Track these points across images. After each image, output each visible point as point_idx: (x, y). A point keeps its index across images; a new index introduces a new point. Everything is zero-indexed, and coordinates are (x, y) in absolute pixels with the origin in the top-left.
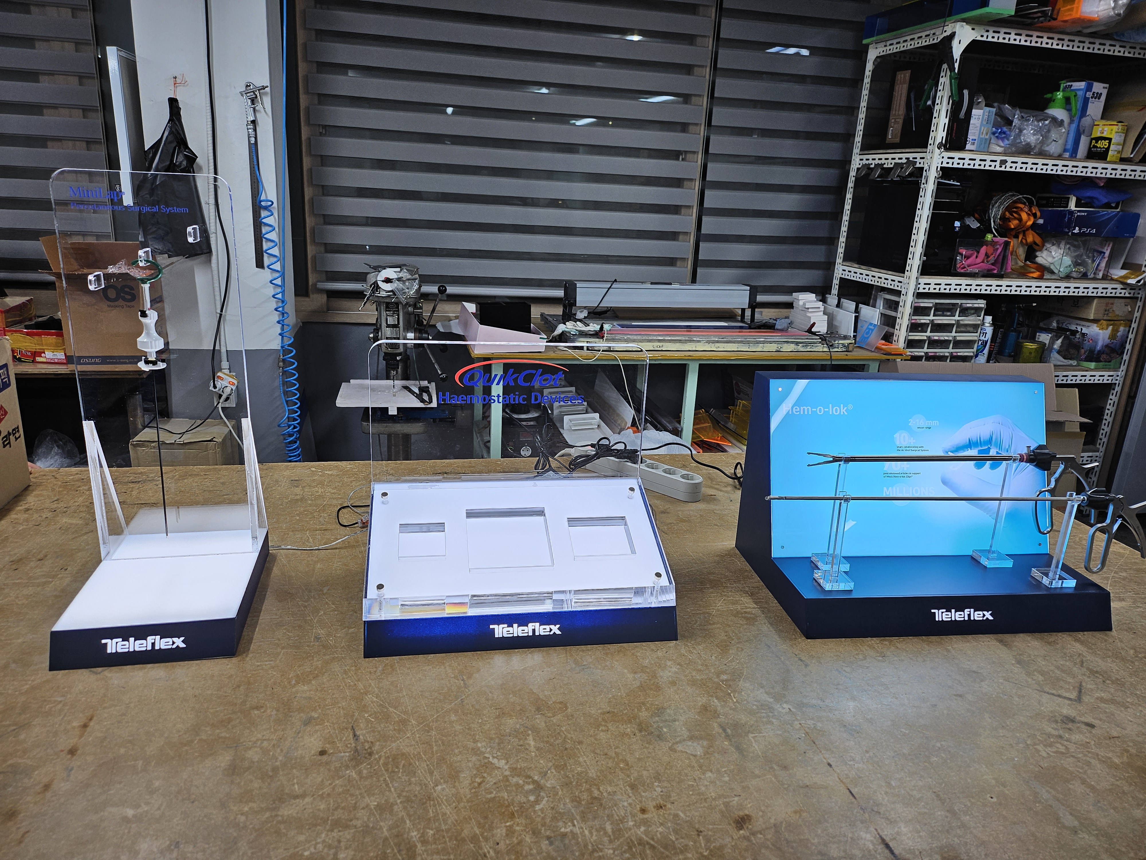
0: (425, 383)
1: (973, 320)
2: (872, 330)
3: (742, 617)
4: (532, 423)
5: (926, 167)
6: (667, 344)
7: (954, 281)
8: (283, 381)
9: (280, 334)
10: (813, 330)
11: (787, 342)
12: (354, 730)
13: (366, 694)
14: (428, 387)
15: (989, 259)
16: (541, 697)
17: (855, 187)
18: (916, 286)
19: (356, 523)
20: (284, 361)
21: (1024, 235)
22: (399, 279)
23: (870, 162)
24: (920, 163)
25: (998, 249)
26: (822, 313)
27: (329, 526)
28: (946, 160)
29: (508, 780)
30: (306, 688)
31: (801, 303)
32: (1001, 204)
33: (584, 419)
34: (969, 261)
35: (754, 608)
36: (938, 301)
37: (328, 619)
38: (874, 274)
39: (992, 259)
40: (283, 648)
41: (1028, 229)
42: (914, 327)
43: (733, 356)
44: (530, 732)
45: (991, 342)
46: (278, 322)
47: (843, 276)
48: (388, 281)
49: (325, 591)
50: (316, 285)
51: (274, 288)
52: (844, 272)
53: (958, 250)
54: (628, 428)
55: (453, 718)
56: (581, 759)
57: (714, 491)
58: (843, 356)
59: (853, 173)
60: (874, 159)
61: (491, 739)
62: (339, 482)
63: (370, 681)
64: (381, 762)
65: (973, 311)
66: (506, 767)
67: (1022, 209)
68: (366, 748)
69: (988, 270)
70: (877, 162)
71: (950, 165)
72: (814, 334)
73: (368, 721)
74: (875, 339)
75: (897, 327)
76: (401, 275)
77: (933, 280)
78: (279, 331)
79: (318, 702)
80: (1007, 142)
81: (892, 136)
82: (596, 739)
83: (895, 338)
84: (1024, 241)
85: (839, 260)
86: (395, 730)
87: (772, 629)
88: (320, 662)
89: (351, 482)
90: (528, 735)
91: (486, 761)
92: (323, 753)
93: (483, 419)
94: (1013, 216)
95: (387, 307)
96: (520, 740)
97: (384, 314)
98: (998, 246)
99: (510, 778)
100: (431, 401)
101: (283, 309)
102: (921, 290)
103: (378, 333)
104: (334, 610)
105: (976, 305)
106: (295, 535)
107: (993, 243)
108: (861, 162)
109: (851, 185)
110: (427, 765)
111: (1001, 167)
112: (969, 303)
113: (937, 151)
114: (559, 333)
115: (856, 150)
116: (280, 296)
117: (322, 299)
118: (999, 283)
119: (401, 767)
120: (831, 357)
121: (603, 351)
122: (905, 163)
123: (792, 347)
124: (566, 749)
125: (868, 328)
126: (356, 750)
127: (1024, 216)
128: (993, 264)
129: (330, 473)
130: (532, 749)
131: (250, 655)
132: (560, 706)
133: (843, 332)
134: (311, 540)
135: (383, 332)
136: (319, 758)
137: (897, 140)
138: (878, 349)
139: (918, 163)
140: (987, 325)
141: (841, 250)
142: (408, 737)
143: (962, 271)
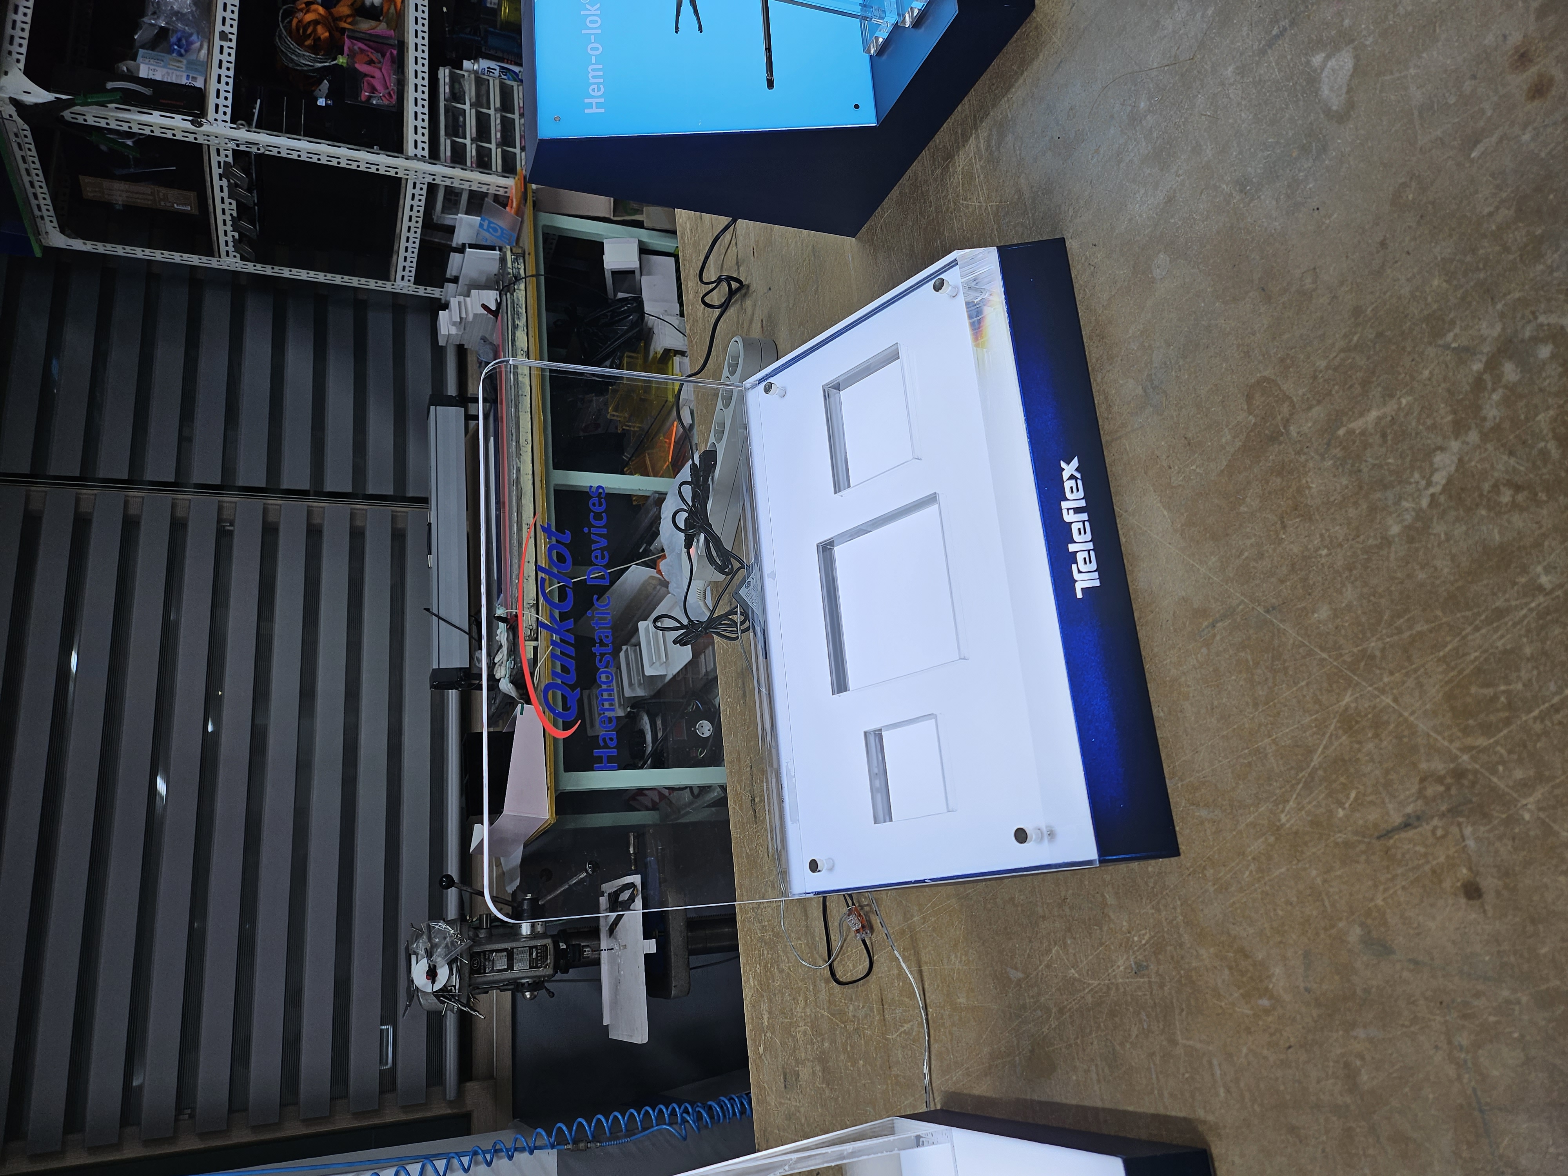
0: (603, 901)
1: (470, 84)
2: (490, 222)
3: (998, 149)
4: (659, 723)
5: (232, 145)
6: (524, 518)
7: (410, 109)
8: (610, 1139)
9: (531, 1153)
10: (493, 308)
11: (513, 341)
12: (1388, 832)
13: (1278, 829)
14: (609, 894)
15: (376, 60)
16: (1238, 444)
17: (273, 262)
18: (419, 160)
19: (864, 942)
20: (576, 1142)
21: (340, 19)
22: (429, 954)
23: (230, 239)
24: (227, 156)
25: (360, 48)
26: (468, 299)
27: (874, 996)
28: (219, 115)
29: (1497, 428)
30: (1278, 970)
31: (453, 331)
32: (294, 52)
33: (649, 643)
34: (379, 87)
35: (977, 138)
36: (442, 132)
37: (1086, 957)
38: (405, 229)
39: (375, 56)
40: (1173, 1042)
41: (331, 14)
42: (483, 163)
43: (539, 417)
44: (1341, 432)
45: (503, 62)
46: (510, 1158)
47: (412, 279)
48: (432, 974)
49: (1020, 975)
50: (451, 1102)
51: (452, 1171)
52: (406, 278)
53: (362, 102)
54: (659, 572)
55: (1323, 613)
56: (1406, 291)
57: (754, 325)
58: (531, 260)
59: (251, 268)
60: (225, 232)
61: (1373, 509)
62: (783, 994)
63: (1242, 827)
64: (1482, 741)
65: (457, 86)
66: (1455, 445)
67: (300, 21)
68: (1441, 789)
69: (393, 62)
70: (229, 228)
71: (229, 111)
72: (499, 305)
73: (1358, 804)
74: (504, 221)
75: (484, 189)
76: (422, 952)
77: (410, 137)
78: (526, 1155)
79: (1317, 934)
80: (194, 37)
81: (186, 205)
82: (1342, 283)
83: (501, 192)
84: (349, 20)
85: (388, 287)
86: (1377, 735)
87: (1021, 81)
88: (1202, 951)
89: (781, 971)
90: (1351, 432)
91: (1442, 499)
92: (1472, 891)
93: (658, 809)
94: (310, 35)
95: (478, 972)
96: (1366, 446)
97: (489, 976)
98: (356, 47)
99: (1488, 424)
100: (632, 885)
101: (488, 1152)
102: (426, 153)
103: (523, 984)
104: (1065, 946)
105: (447, 80)
106: (898, 1062)
107: (352, 55)
108: (232, 254)
109: (268, 271)
110: (1477, 629)
111: (231, 40)
112: (444, 89)
113: (206, 128)
114: (514, 689)
115: (213, 263)
116: (466, 1160)
117: (473, 1088)
118: (411, 47)
119: (1489, 692)
120: (532, 276)
121: (538, 614)
122: (229, 181)
123: (521, 335)
124: (1380, 335)
125: (488, 231)
126: (1454, 811)
127: (309, 17)
128: (383, 56)
129: (766, 1017)
130: (1390, 408)
131: (1201, 1113)
132: (1257, 395)
133: (494, 267)
134: (907, 1027)
135: (520, 975)
136: (1489, 897)
137: (192, 195)
138: (519, 212)
139: (227, 159)
140: (476, 67)
141: (372, 284)
142: (1395, 700)
143: (395, 97)
